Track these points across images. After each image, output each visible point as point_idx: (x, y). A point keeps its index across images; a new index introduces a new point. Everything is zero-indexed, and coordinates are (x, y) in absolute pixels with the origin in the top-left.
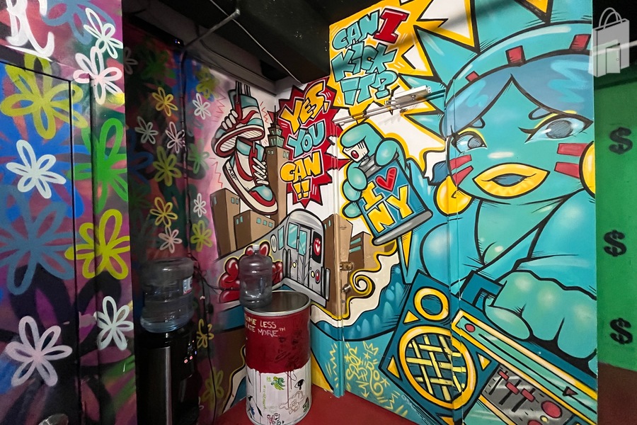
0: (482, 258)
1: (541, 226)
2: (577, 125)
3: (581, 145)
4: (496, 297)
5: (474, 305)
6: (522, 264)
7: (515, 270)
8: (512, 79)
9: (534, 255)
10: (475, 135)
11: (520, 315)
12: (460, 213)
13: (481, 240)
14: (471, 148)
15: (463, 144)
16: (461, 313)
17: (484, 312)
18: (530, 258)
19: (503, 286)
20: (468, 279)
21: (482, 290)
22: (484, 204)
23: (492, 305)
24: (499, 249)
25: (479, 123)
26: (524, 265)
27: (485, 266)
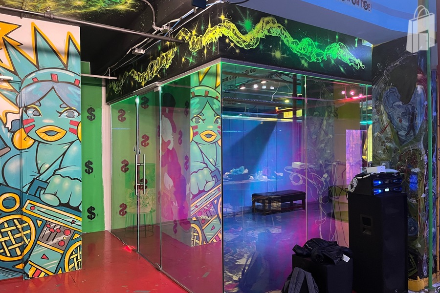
0: (39, 171)
1: (64, 154)
2: (76, 114)
3: (77, 122)
4: (45, 189)
5: (35, 196)
6: (57, 172)
7: (54, 175)
8: (53, 87)
9: (61, 167)
10: (36, 110)
11: (55, 195)
12: (28, 148)
13: (39, 162)
14: (34, 115)
15: (30, 112)
16: (28, 202)
17: (40, 198)
18: (60, 169)
19: (49, 183)
20: (32, 183)
21: (39, 187)
22: (40, 144)
23: (44, 194)
24: (47, 166)
25: (38, 104)
26: (58, 172)
27: (41, 175)
